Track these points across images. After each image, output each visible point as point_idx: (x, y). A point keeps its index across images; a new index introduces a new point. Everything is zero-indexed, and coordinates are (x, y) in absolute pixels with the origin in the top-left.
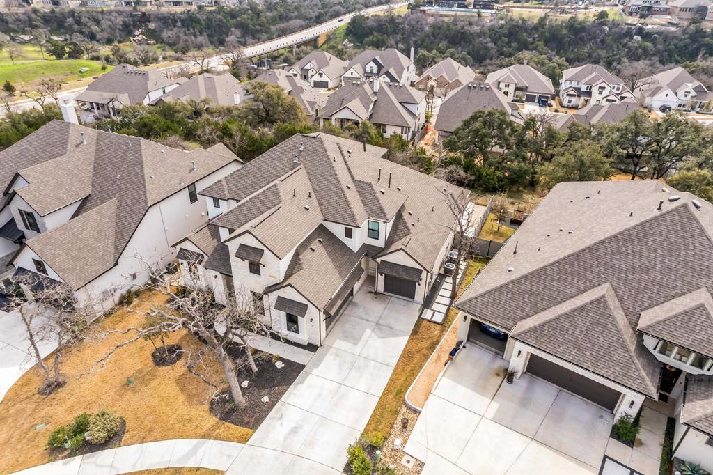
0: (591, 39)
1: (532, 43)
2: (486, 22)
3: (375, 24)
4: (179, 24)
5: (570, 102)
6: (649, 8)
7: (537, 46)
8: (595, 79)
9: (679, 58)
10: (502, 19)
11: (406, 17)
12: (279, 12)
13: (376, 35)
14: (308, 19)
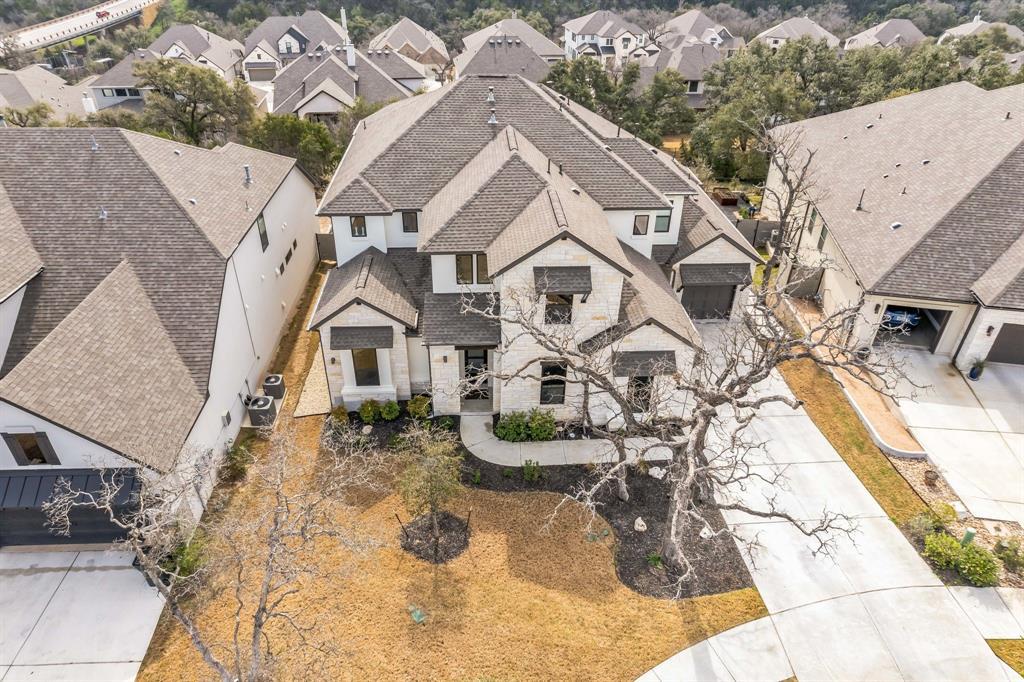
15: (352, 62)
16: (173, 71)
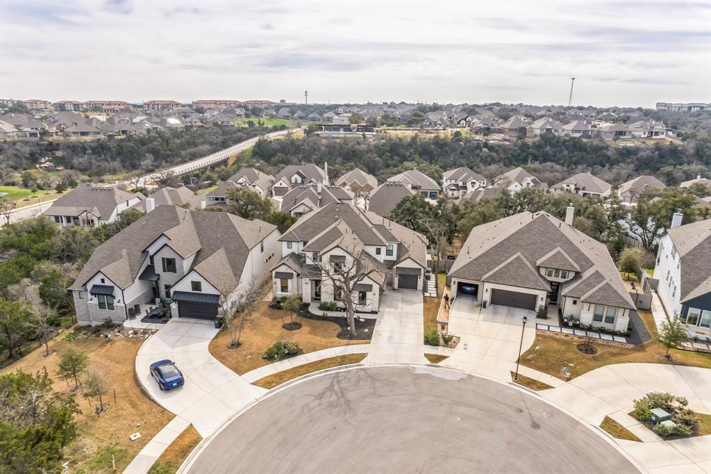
0: (452, 152)
1: (410, 156)
2: (371, 142)
3: (279, 147)
4: (90, 151)
5: (453, 194)
6: (488, 129)
7: (414, 158)
8: (467, 178)
9: (516, 163)
10: (383, 139)
11: (304, 140)
12: (187, 139)
13: (279, 156)
14: (214, 144)
15: (319, 191)
16: (241, 192)
